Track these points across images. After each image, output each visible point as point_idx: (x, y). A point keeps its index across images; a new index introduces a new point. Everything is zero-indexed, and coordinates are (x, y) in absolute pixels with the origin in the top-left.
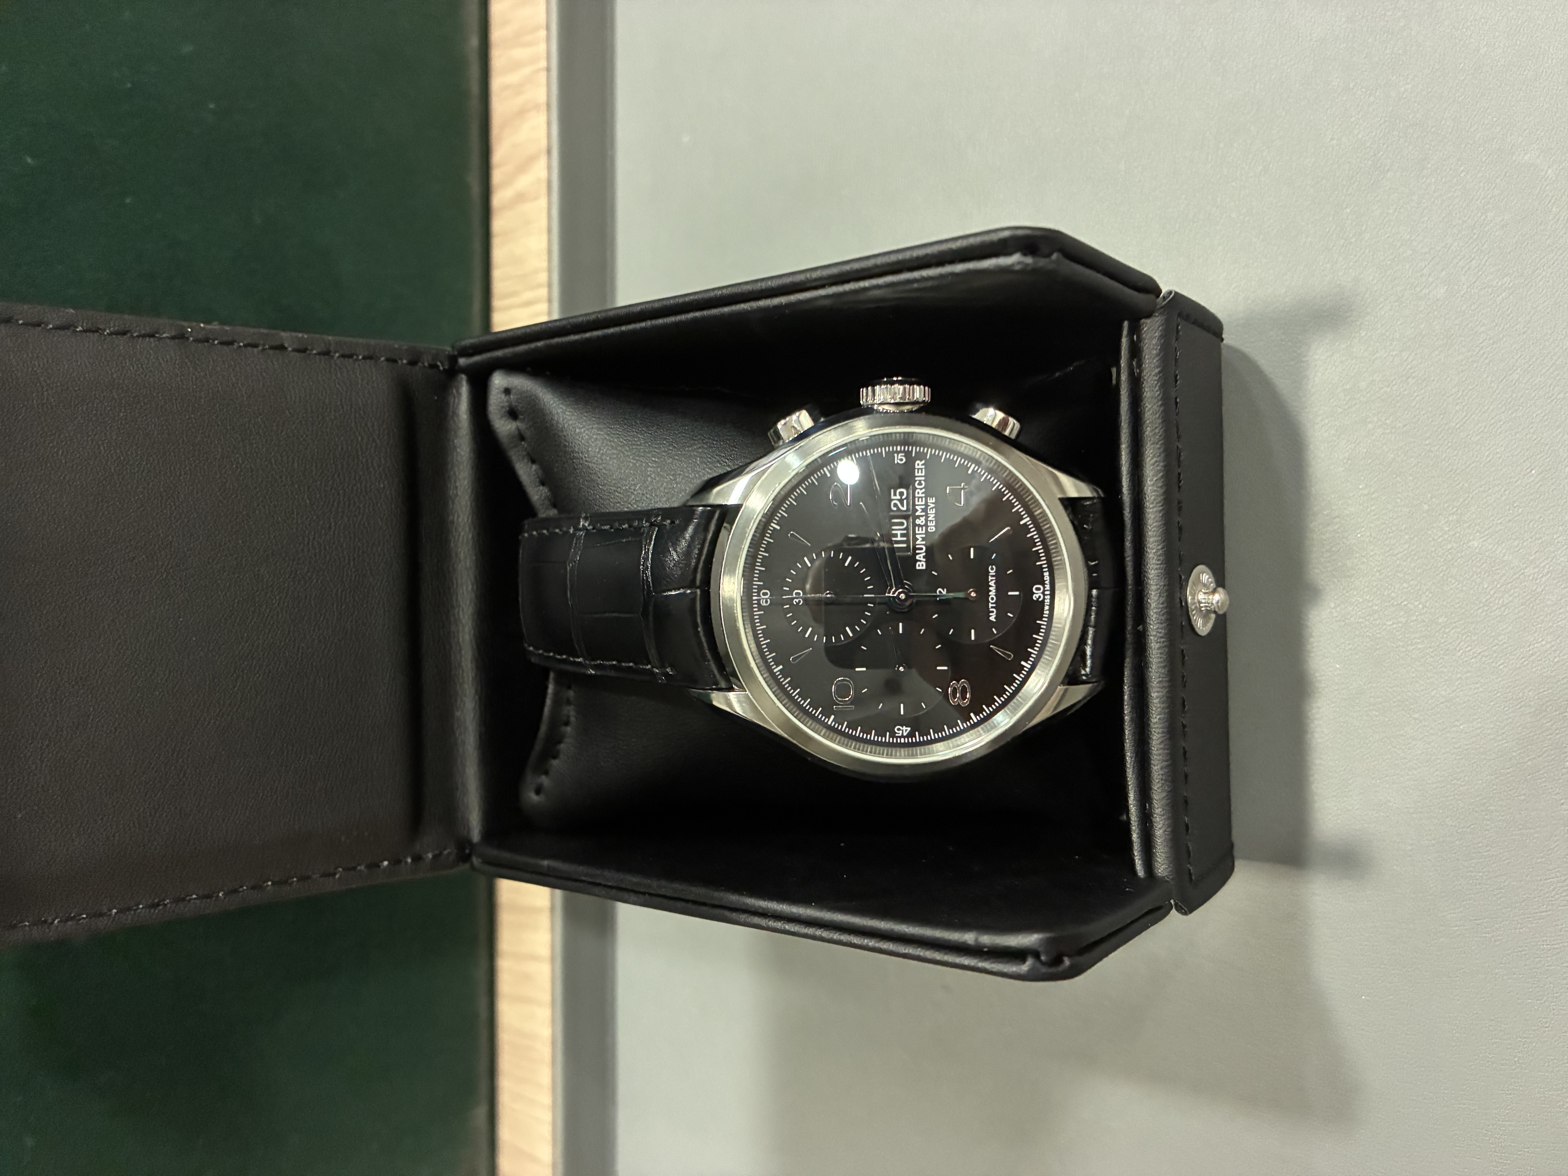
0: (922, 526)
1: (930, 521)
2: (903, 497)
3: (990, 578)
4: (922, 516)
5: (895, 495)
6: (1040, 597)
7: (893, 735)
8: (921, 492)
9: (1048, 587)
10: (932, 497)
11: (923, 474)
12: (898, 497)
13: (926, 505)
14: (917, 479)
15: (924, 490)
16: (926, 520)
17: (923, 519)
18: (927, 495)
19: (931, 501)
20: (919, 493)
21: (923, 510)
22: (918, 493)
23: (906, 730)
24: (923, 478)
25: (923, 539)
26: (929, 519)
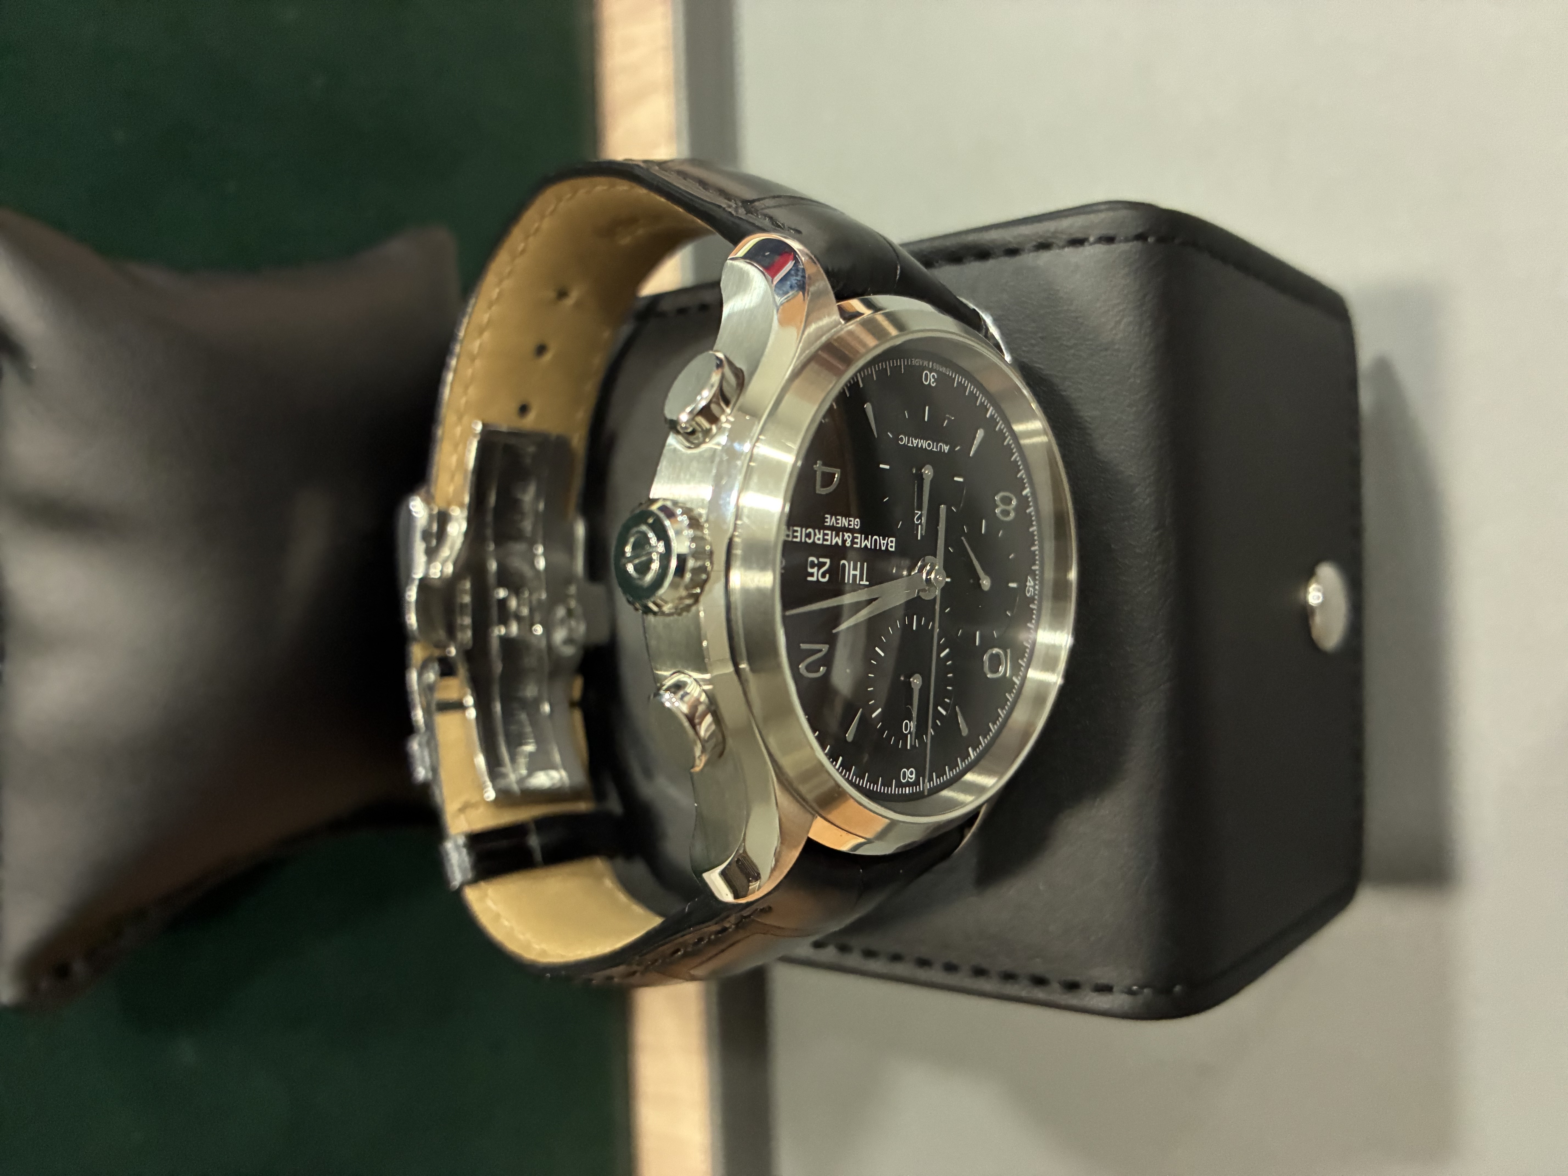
0: (854, 538)
1: (849, 525)
2: (816, 562)
3: (910, 445)
4: (843, 536)
5: (812, 575)
6: (933, 376)
7: (1032, 600)
8: (818, 536)
9: (926, 363)
10: (823, 520)
11: (799, 529)
12: (815, 570)
13: (832, 528)
14: (803, 540)
15: (817, 531)
16: (848, 530)
17: (846, 535)
18: (820, 525)
19: (830, 521)
20: (818, 537)
21: (837, 535)
22: (819, 539)
23: (1030, 583)
24: (804, 530)
25: (866, 538)
26: (847, 526)
